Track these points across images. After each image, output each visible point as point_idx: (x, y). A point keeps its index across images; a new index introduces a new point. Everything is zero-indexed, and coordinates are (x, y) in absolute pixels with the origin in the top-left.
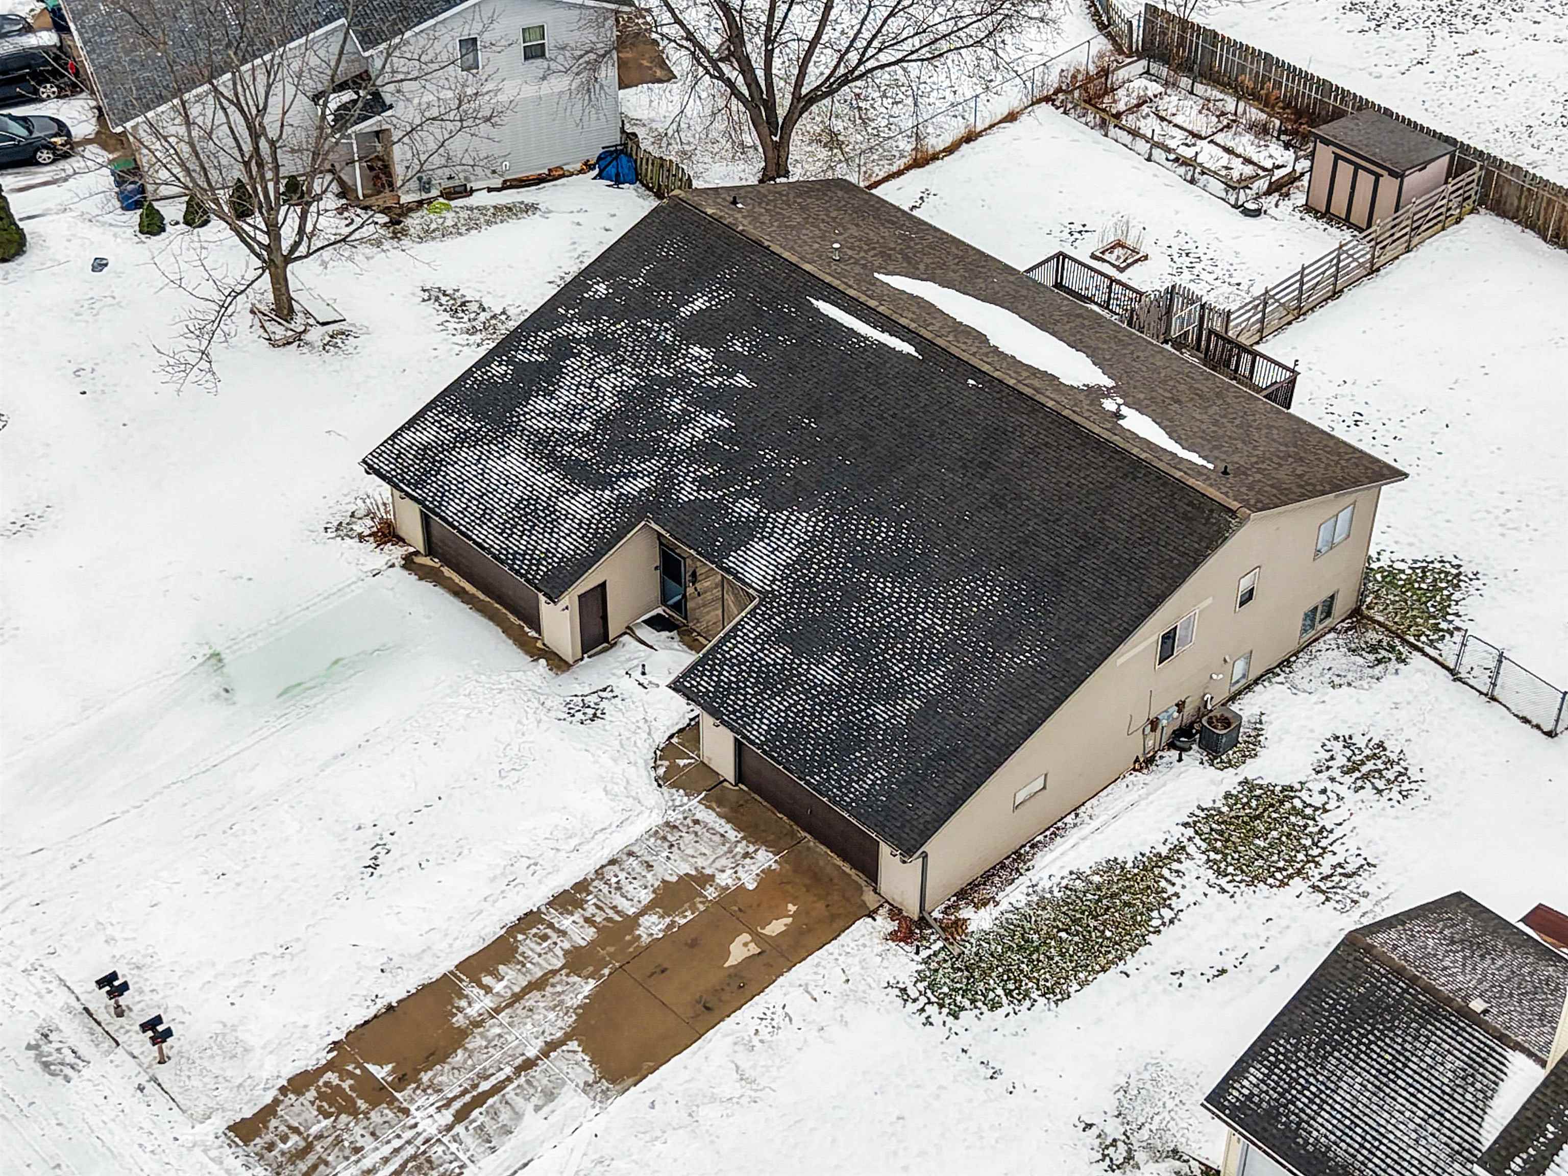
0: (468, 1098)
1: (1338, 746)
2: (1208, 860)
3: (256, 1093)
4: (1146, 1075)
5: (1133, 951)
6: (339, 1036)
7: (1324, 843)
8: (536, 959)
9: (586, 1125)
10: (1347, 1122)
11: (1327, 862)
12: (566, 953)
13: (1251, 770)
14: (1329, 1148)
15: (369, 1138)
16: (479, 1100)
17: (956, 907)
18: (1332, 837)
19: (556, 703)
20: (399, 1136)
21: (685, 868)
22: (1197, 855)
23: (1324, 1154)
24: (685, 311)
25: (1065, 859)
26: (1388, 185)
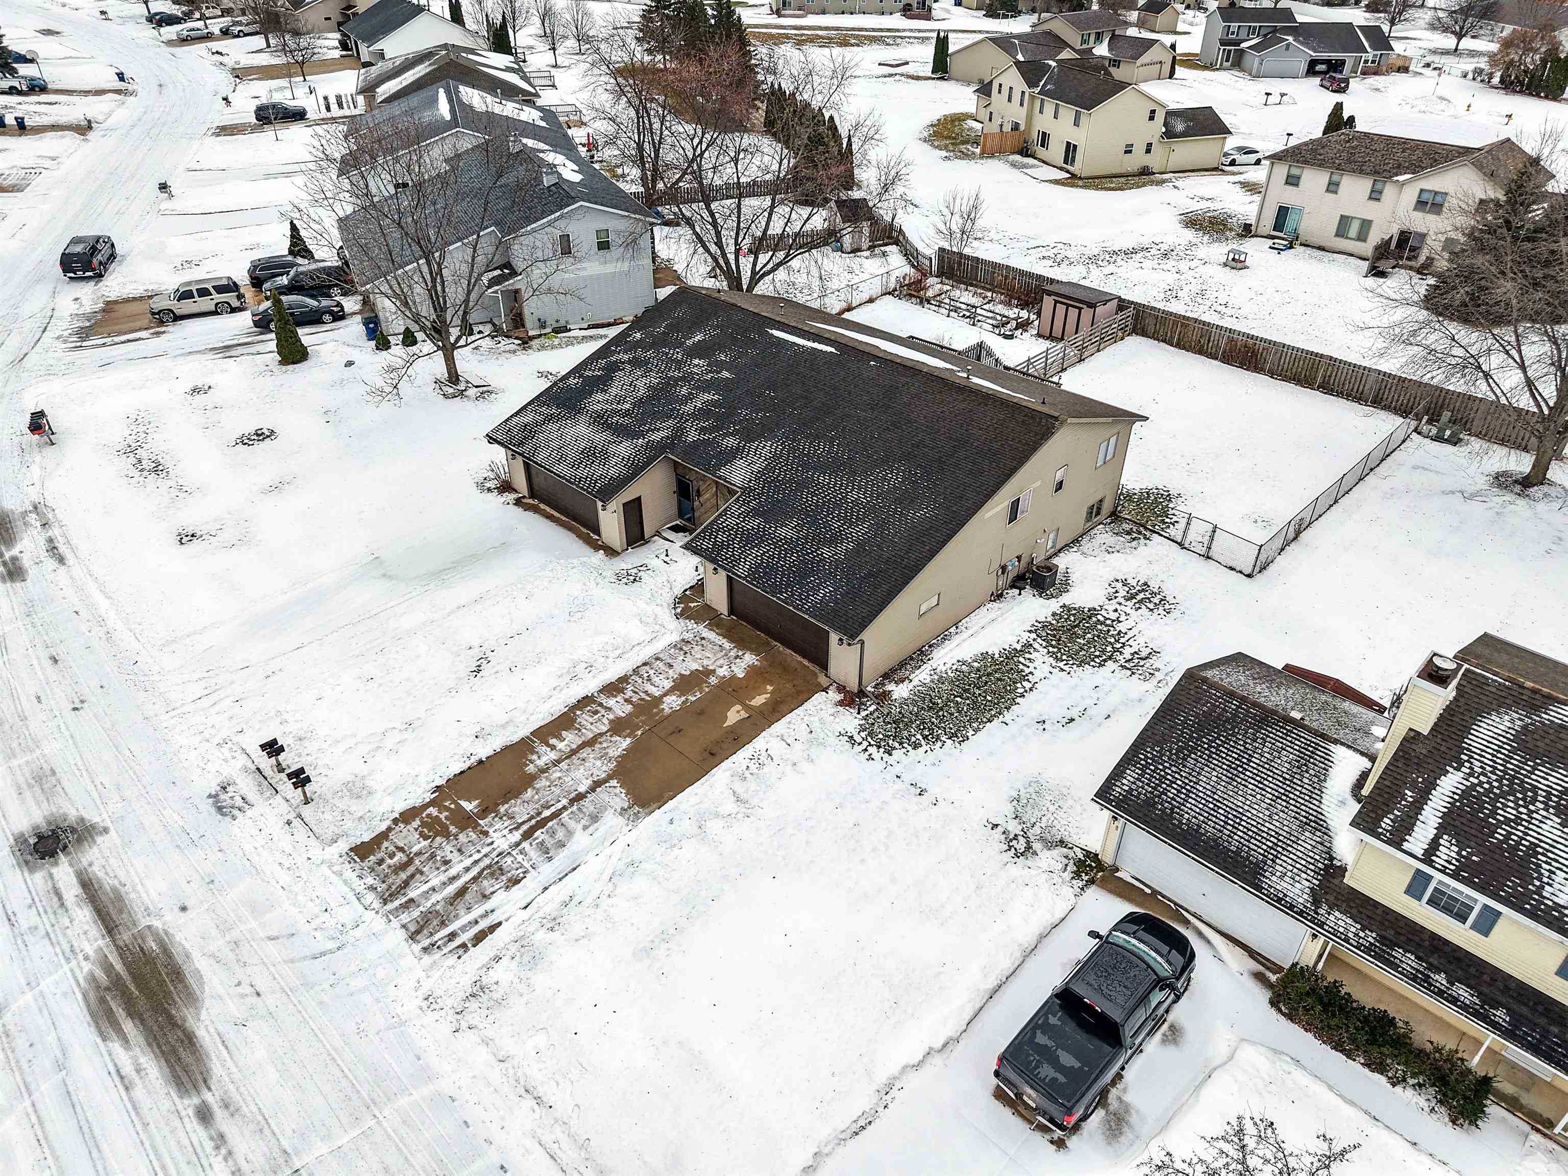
0: (533, 822)
1: (1119, 585)
2: (1049, 652)
3: (374, 823)
4: (1031, 790)
5: (1008, 708)
6: (440, 782)
7: (1122, 640)
8: (589, 726)
9: (621, 838)
10: (1211, 806)
11: (1127, 652)
12: (611, 721)
13: (1066, 599)
14: (1199, 827)
15: (456, 853)
16: (542, 824)
17: (884, 685)
18: (1127, 637)
19: (609, 574)
20: (479, 851)
21: (695, 666)
22: (1041, 649)
23: (1197, 831)
24: (689, 342)
25: (953, 653)
26: (1087, 313)
